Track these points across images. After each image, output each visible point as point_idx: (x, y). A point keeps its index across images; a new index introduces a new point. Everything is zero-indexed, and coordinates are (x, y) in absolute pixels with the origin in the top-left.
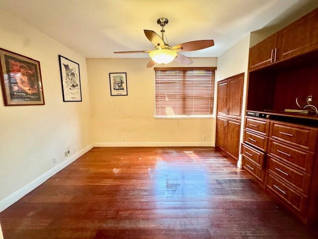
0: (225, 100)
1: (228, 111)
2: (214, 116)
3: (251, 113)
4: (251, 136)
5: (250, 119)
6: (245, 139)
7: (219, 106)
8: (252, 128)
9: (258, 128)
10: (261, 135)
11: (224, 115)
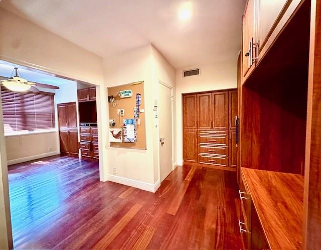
0: (65, 117)
1: (68, 125)
2: (56, 129)
3: (82, 124)
4: (84, 137)
5: (83, 128)
6: (81, 139)
7: (61, 122)
8: (84, 132)
9: (86, 132)
10: (88, 135)
11: (66, 128)
